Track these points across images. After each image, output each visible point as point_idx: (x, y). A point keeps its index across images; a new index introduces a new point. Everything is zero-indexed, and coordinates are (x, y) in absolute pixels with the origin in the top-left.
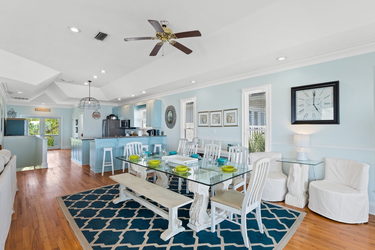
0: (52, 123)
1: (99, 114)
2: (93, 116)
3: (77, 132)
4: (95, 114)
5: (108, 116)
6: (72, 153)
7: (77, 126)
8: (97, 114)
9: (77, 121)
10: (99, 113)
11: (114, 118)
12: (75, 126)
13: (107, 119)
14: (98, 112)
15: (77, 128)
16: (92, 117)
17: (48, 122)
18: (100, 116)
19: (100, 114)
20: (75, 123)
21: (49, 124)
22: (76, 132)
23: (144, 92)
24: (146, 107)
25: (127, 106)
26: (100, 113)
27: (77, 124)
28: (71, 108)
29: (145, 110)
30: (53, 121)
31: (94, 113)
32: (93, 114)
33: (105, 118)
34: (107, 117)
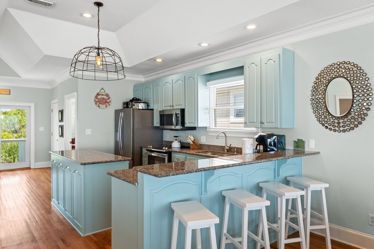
0: (20, 119)
1: (107, 98)
2: (95, 101)
3: (62, 135)
4: (99, 97)
5: (127, 103)
6: (54, 176)
7: (61, 124)
8: (105, 97)
9: (62, 112)
10: (107, 95)
11: (141, 106)
12: (56, 124)
13: (124, 107)
14: (107, 92)
15: (62, 127)
16: (94, 103)
17: (14, 116)
18: (110, 102)
19: (109, 98)
20: (56, 116)
21: (16, 120)
22: (60, 136)
23: (252, 27)
24: (242, 74)
25: (174, 77)
26: (111, 96)
27: (62, 120)
28: (49, 87)
29: (242, 82)
30: (21, 115)
31: (98, 94)
32: (96, 97)
33: (120, 107)
34: (124, 104)
